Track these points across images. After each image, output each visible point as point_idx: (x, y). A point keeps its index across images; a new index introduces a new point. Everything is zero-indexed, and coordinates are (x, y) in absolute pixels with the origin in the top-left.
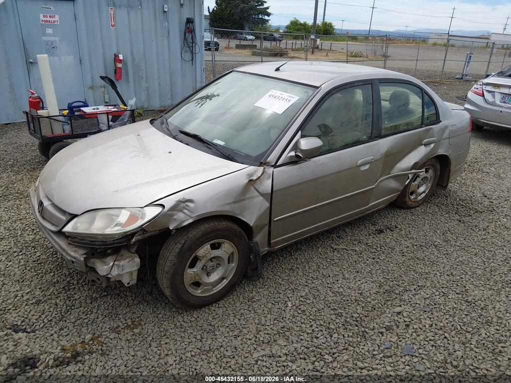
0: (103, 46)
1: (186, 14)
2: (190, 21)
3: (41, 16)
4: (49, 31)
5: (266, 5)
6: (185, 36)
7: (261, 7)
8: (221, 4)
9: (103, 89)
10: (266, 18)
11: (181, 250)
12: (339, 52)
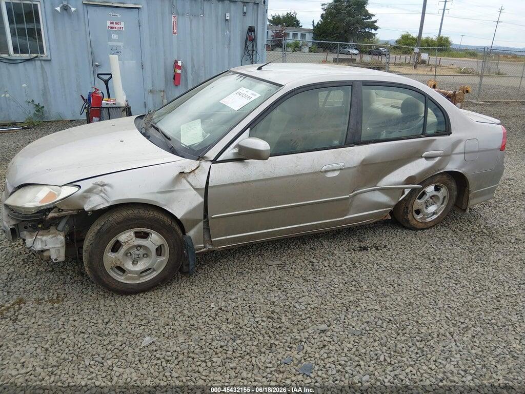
0: (164, 52)
1: (249, 23)
2: (251, 30)
3: (108, 23)
4: (115, 37)
5: (373, 19)
6: (246, 44)
7: (368, 20)
8: (327, 18)
9: (162, 93)
10: (373, 31)
11: (99, 232)
12: (449, 68)
